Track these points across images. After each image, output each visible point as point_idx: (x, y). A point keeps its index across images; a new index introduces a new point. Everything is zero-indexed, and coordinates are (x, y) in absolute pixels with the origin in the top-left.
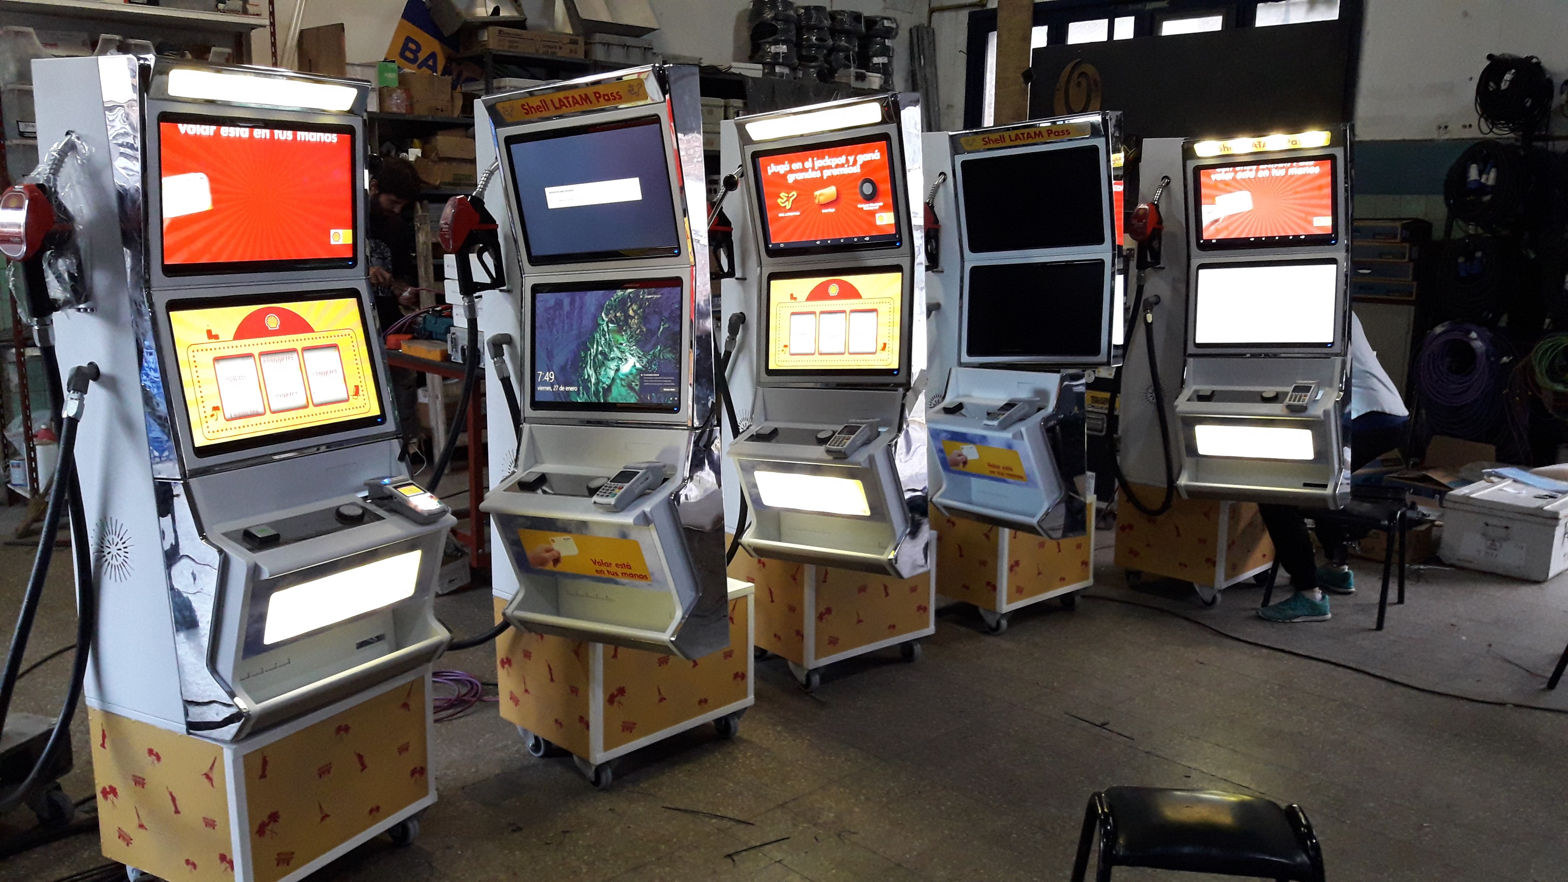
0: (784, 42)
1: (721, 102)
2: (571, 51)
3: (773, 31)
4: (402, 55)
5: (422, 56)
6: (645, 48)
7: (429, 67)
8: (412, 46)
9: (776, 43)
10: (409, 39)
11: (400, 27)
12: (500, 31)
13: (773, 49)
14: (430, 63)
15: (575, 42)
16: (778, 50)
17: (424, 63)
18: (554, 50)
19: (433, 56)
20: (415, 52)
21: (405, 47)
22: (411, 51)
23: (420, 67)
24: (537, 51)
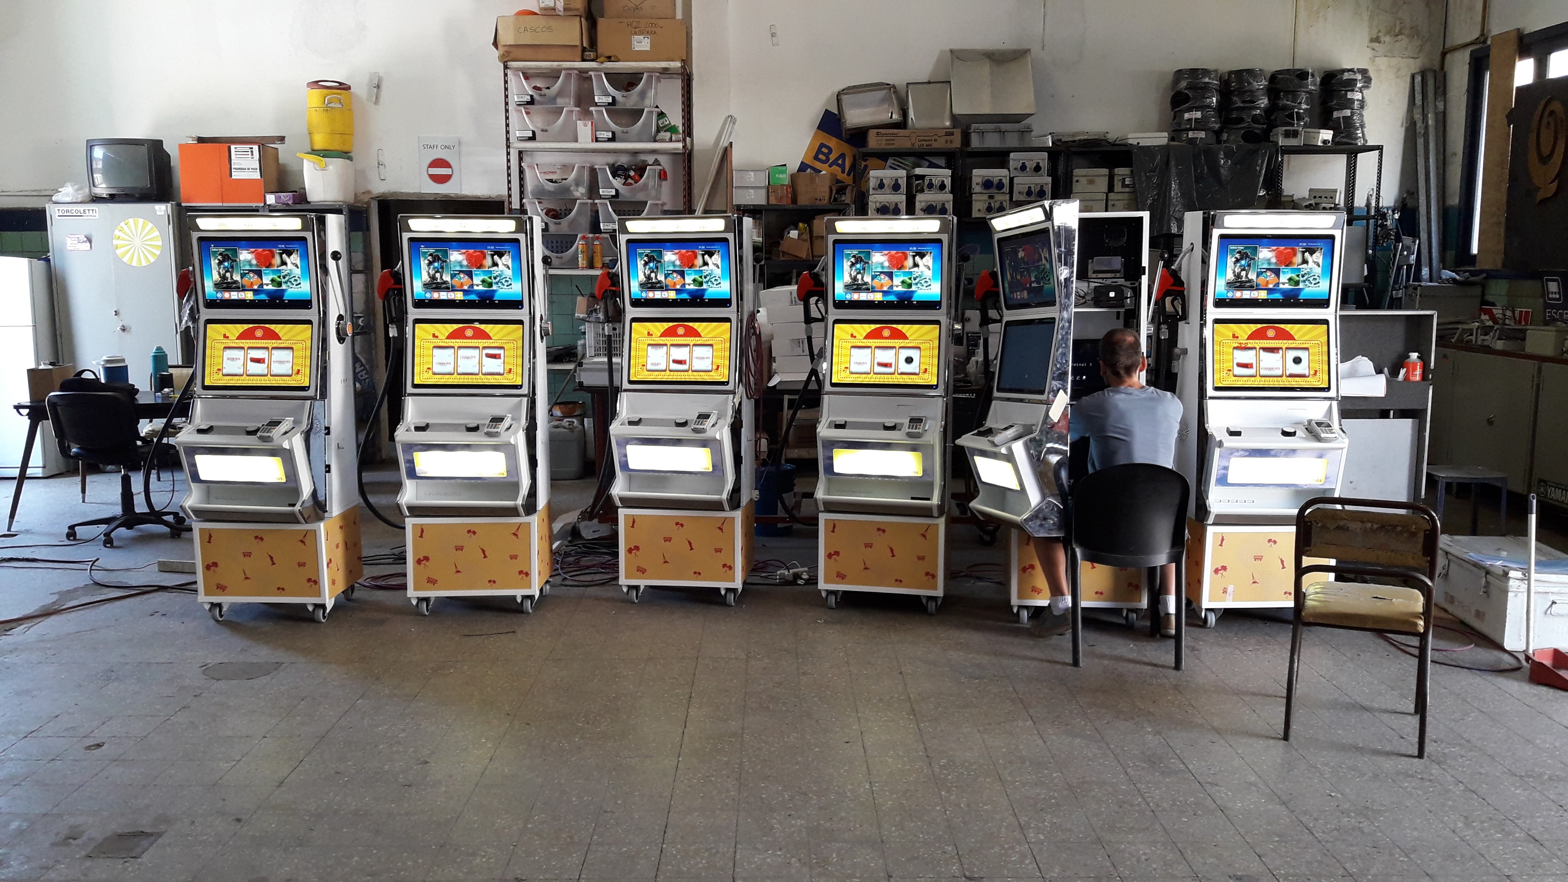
0: (1197, 109)
1: (1105, 171)
2: (947, 142)
3: (1187, 99)
4: (816, 158)
5: (832, 157)
6: (1022, 132)
7: (839, 165)
8: (825, 150)
9: (1190, 110)
10: (822, 145)
11: (815, 137)
12: (878, 134)
13: (1187, 116)
14: (840, 162)
15: (952, 134)
16: (1190, 117)
17: (835, 163)
18: (930, 143)
19: (842, 156)
20: (827, 156)
21: (819, 151)
22: (823, 153)
23: (830, 166)
24: (913, 145)
